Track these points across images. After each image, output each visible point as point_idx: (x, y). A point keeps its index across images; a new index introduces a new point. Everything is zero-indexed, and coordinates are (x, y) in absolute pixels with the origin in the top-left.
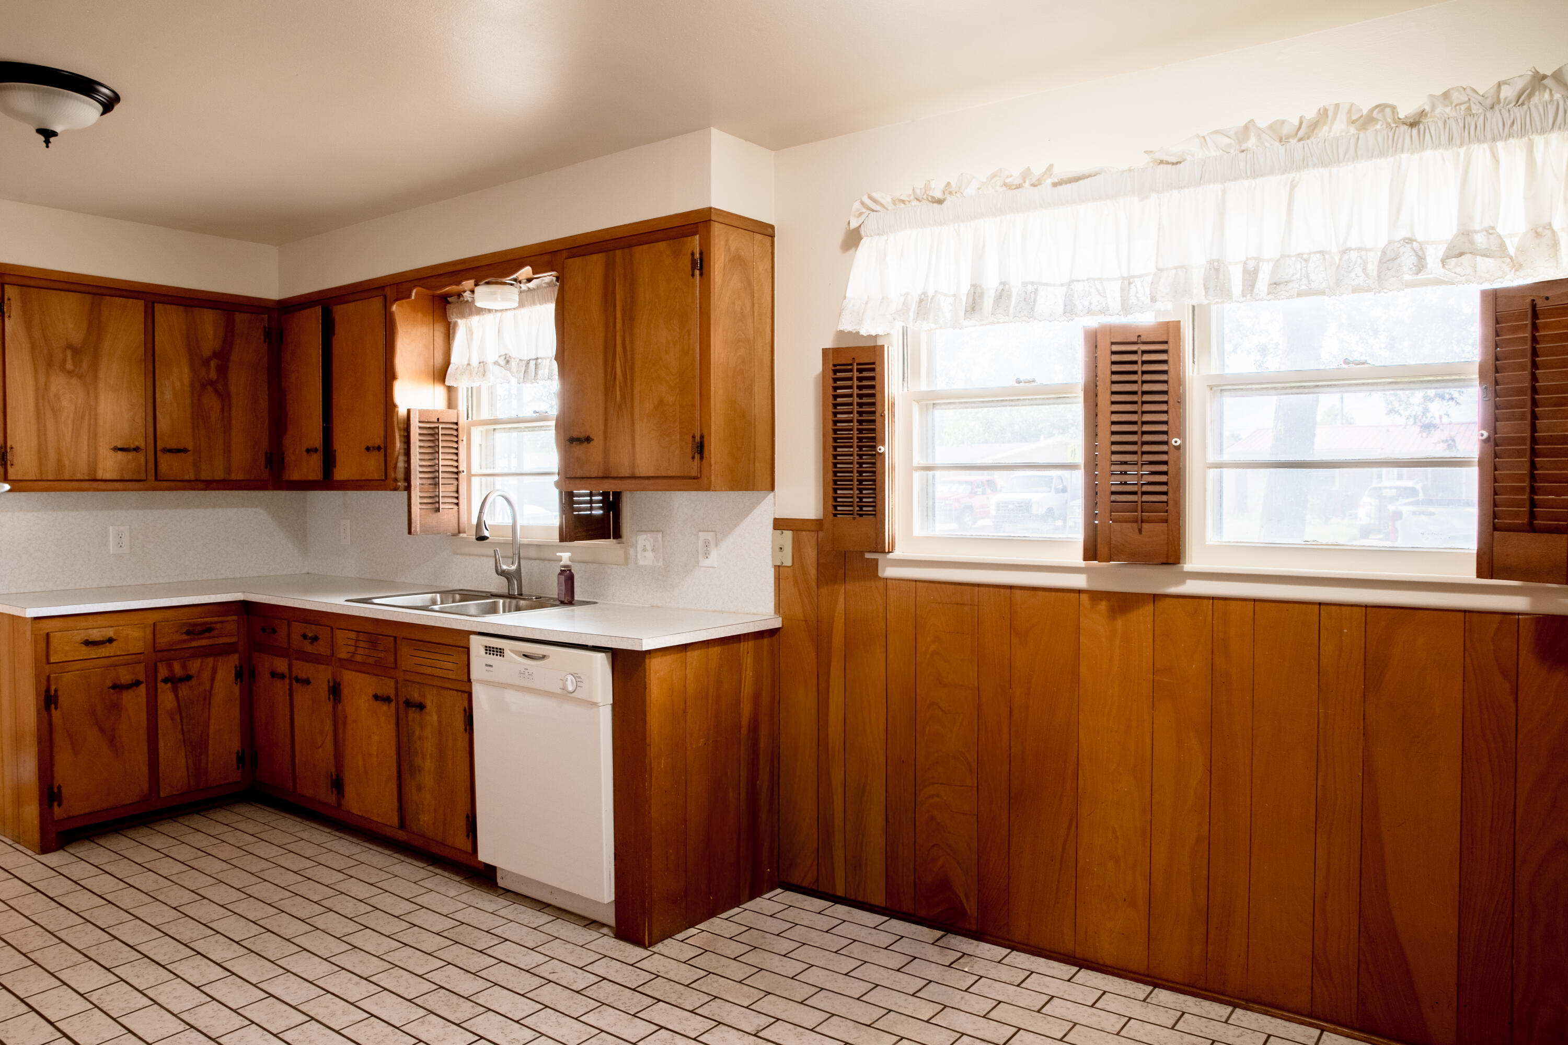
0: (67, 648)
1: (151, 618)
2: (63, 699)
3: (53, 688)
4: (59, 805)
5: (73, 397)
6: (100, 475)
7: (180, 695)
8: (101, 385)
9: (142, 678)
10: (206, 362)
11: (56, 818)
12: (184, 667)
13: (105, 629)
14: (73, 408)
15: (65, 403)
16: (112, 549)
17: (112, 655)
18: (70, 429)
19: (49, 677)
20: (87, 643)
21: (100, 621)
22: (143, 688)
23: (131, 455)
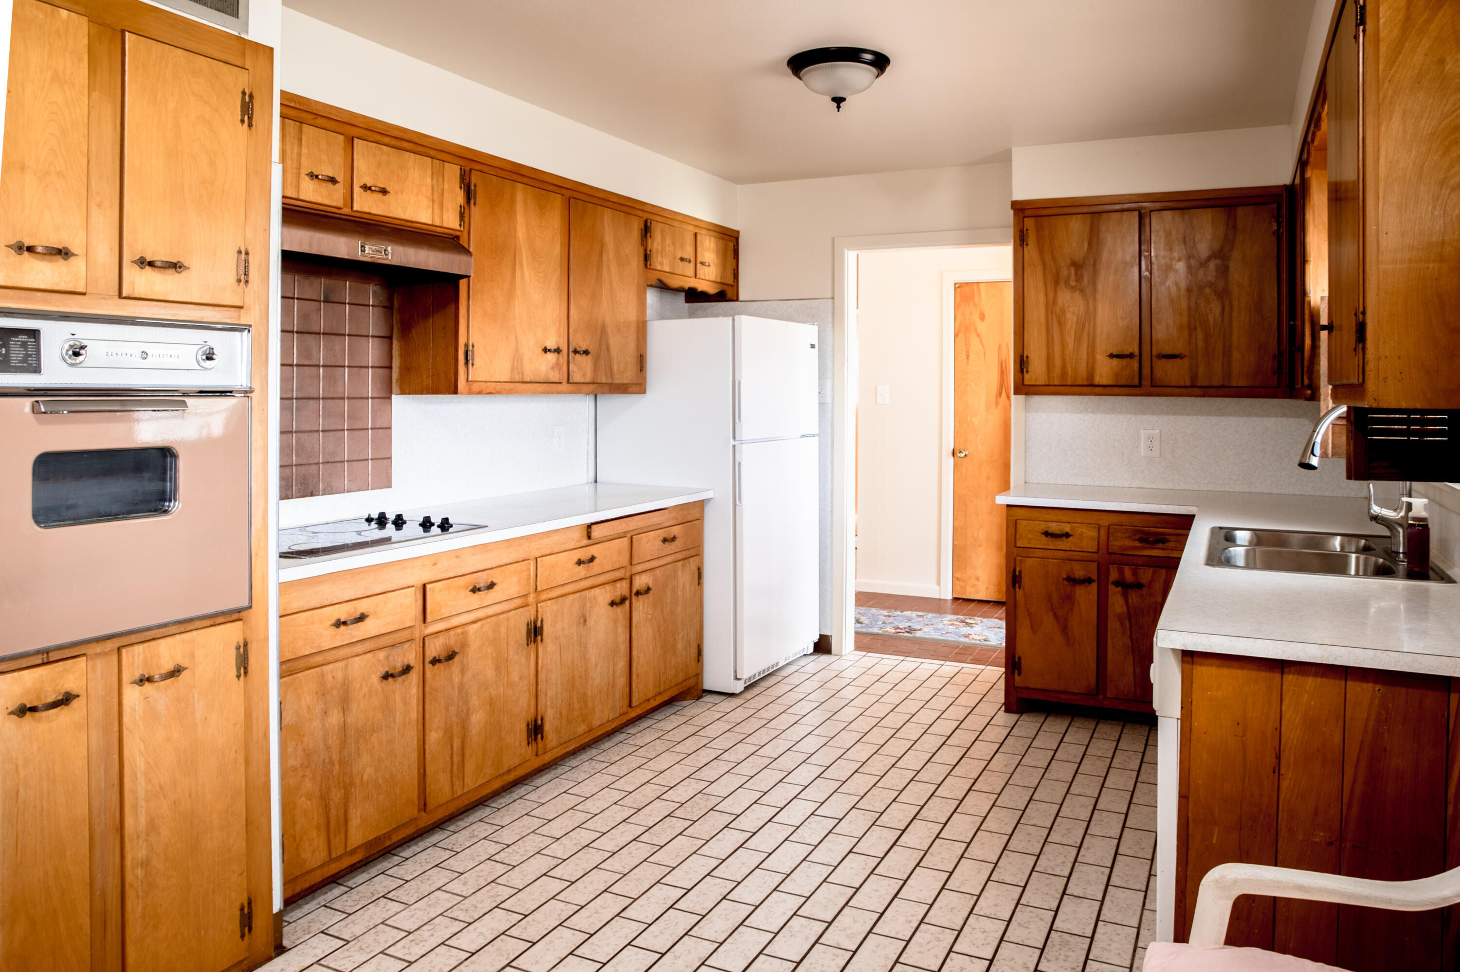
0: (1030, 536)
1: (1106, 521)
2: (1026, 580)
3: (1018, 569)
4: (1019, 674)
5: (1076, 309)
6: (1097, 380)
7: (1130, 601)
8: (1099, 297)
9: (1094, 576)
10: (1203, 264)
11: (1016, 685)
12: (1135, 573)
13: (1062, 524)
14: (1075, 320)
15: (1069, 316)
16: (1143, 451)
17: (1067, 549)
18: (1073, 338)
19: (1015, 559)
20: (1047, 534)
21: (1061, 516)
22: (1094, 586)
23: (1125, 362)
